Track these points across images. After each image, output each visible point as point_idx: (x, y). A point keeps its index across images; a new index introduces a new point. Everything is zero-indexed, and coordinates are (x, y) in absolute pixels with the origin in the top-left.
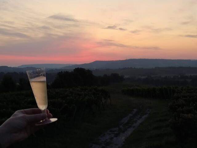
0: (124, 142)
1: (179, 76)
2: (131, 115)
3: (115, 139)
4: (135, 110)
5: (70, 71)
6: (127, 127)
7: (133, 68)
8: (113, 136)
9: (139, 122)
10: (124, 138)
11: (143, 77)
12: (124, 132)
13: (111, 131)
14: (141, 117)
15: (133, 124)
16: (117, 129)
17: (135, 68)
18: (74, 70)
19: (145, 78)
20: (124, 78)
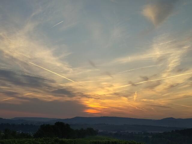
1: (143, 133)
17: (107, 124)
18: (55, 123)
19: (115, 133)
20: (98, 132)
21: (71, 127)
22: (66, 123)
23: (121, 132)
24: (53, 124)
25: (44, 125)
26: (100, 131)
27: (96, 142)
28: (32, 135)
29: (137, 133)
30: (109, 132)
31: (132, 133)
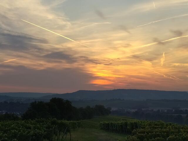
1: (174, 110)
17: (123, 99)
19: (134, 111)
20: (111, 111)
21: (73, 105)
22: (65, 98)
23: (143, 109)
24: (48, 100)
25: (35, 102)
26: (113, 109)
27: (108, 124)
28: (20, 116)
29: (166, 111)
30: (126, 111)
31: (159, 110)
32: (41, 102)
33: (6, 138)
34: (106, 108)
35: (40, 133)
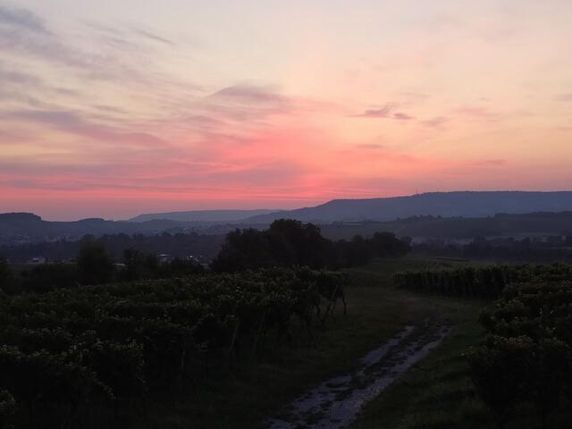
0: (357, 414)
2: (394, 342)
3: (335, 405)
4: (409, 329)
5: (261, 230)
6: (375, 373)
7: (435, 216)
8: (332, 396)
9: (412, 360)
10: (360, 402)
11: (463, 242)
12: (363, 387)
13: (329, 386)
14: (418, 349)
15: (394, 365)
16: (348, 379)
17: (439, 217)
18: (271, 225)
19: (467, 243)
20: (411, 244)
21: (324, 234)
23: (489, 239)
24: (264, 225)
25: (238, 231)
26: (417, 240)
27: (419, 275)
29: (544, 240)
30: (446, 243)
31: (528, 239)
32: (251, 231)
33: (212, 315)
34: (398, 237)
35: (283, 301)
